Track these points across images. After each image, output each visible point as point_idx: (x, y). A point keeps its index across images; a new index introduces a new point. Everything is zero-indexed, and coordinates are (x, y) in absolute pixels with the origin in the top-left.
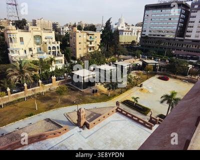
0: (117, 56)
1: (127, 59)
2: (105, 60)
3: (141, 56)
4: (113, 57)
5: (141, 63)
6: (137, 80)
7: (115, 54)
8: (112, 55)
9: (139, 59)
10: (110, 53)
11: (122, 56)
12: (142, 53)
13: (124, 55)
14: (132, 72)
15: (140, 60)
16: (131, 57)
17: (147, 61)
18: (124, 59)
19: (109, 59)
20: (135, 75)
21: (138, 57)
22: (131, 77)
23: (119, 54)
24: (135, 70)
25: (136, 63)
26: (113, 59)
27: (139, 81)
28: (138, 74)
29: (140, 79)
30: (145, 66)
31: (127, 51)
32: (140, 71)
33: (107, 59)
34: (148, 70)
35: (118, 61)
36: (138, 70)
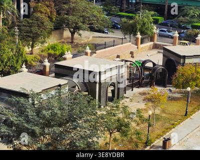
0: (67, 34)
1: (105, 46)
2: (19, 53)
3: (156, 30)
4: (52, 40)
5: (158, 59)
6: (149, 122)
7: (58, 27)
8: (50, 33)
9: (149, 44)
10: (41, 25)
11: (86, 36)
12: (161, 19)
13: (92, 29)
14: (129, 93)
15: (156, 47)
16: (118, 34)
17: (179, 49)
18: (95, 47)
19: (37, 48)
20: (142, 106)
21: (147, 36)
22: (128, 115)
23: (76, 29)
24: (140, 85)
25: (140, 57)
26: (53, 48)
27: (157, 126)
28: (149, 100)
29: (158, 118)
30: (175, 70)
31: (104, 16)
32: (159, 89)
33: (27, 49)
34: (185, 84)
35: (74, 56)
36: (150, 84)
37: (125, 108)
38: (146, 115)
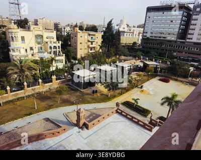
0: (118, 57)
1: (127, 60)
2: (105, 61)
3: (142, 57)
4: (114, 58)
5: (142, 65)
6: (138, 81)
7: (116, 55)
8: (113, 56)
10: (111, 54)
11: (123, 57)
12: (143, 54)
13: (124, 56)
14: (133, 73)
15: (141, 61)
16: (131, 58)
17: (148, 63)
18: (125, 60)
19: (110, 60)
20: (136, 77)
21: (139, 58)
22: (132, 79)
23: (120, 55)
24: (136, 71)
25: (137, 64)
26: (114, 60)
27: (140, 82)
28: (138, 75)
29: (140, 80)
30: (146, 68)
31: (128, 53)
32: (141, 73)
33: (107, 60)
34: (149, 72)
35: (119, 62)
36: (139, 71)
37: (131, 77)
38: (137, 79)
